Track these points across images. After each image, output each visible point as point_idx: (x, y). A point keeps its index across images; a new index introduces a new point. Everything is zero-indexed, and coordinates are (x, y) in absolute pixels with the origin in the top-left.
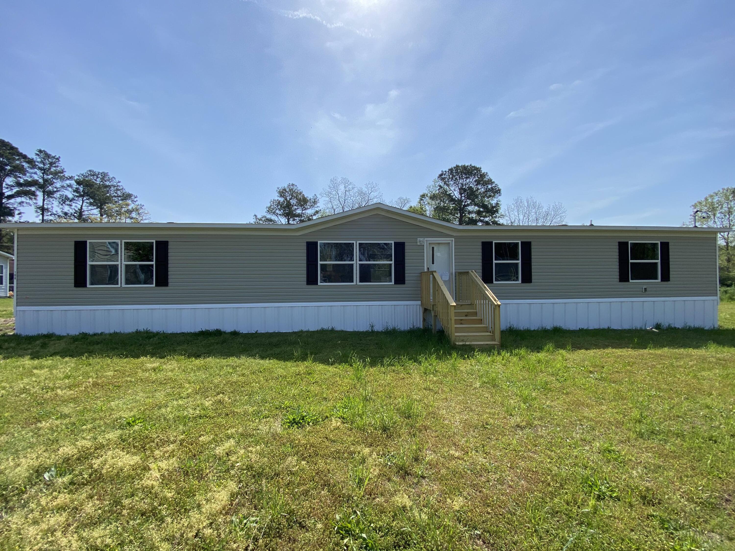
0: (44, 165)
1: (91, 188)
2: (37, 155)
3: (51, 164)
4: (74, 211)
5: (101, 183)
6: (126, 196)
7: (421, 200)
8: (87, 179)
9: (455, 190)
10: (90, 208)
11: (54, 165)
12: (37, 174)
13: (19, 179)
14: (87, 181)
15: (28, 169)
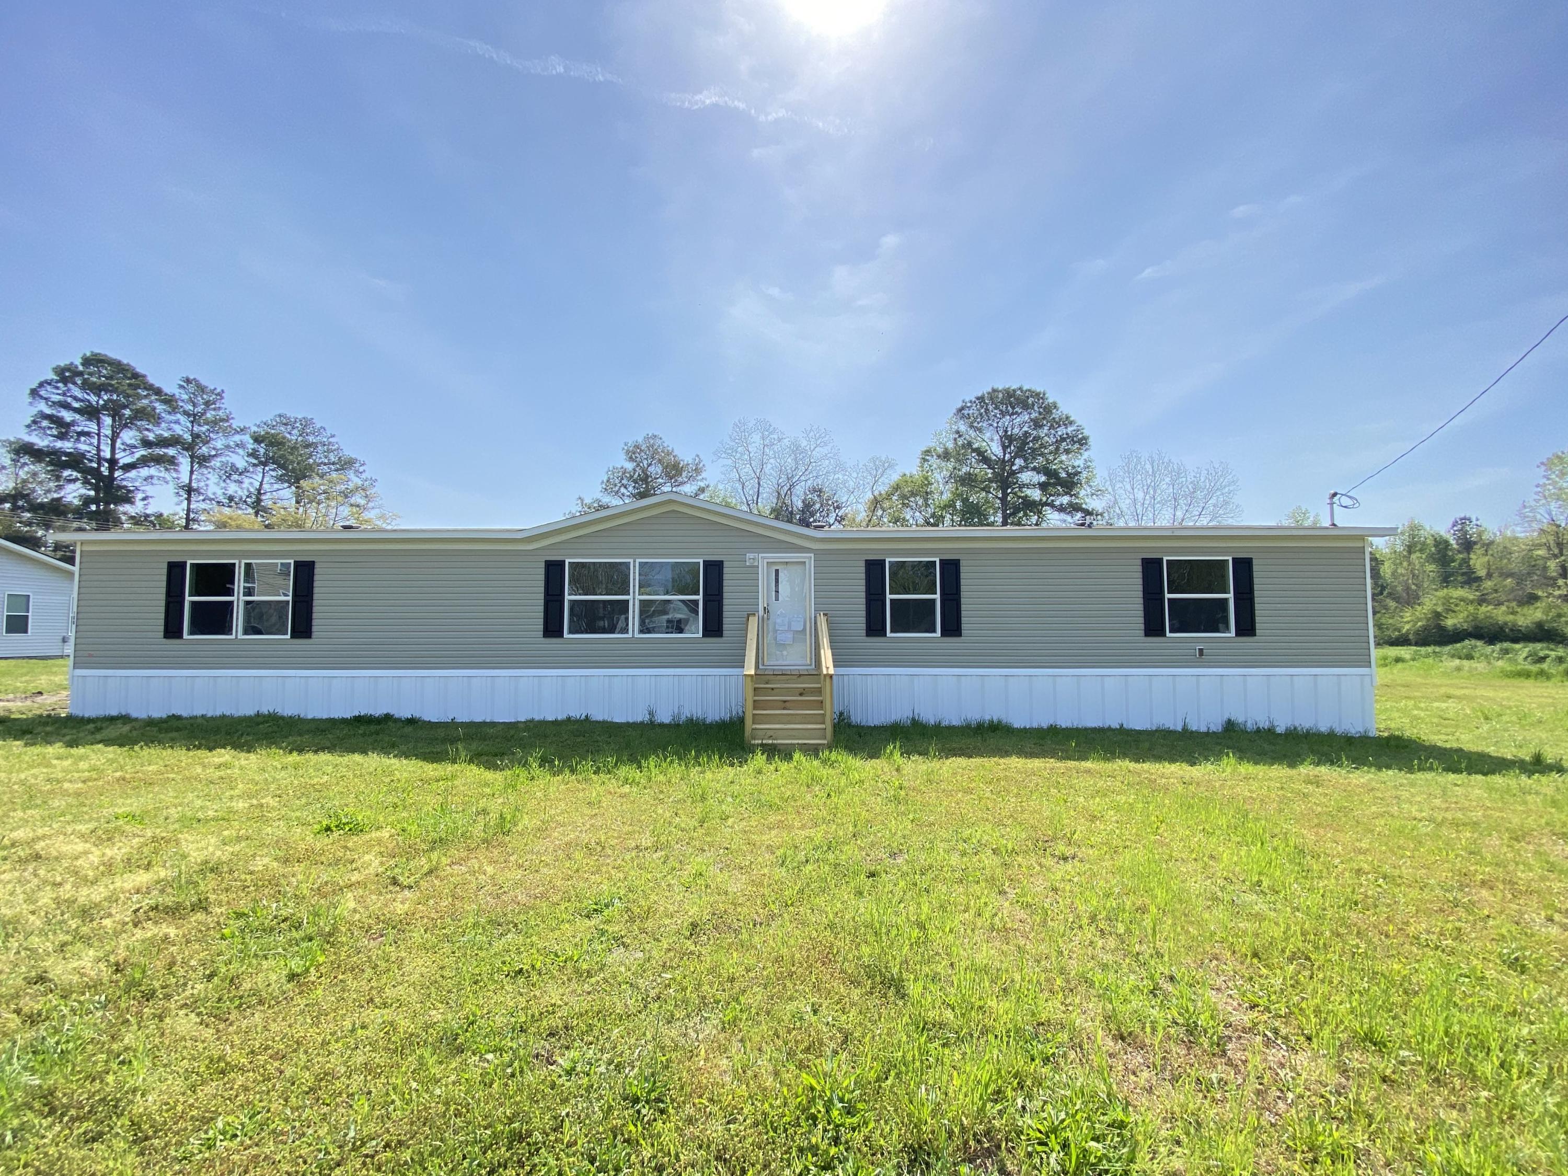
0: (194, 405)
1: (279, 449)
2: (181, 387)
3: (207, 404)
4: (247, 493)
5: (300, 439)
6: (345, 464)
7: (925, 460)
8: (273, 431)
9: (992, 440)
10: (276, 486)
11: (213, 406)
12: (179, 424)
13: (146, 433)
14: (273, 435)
15: (163, 415)
